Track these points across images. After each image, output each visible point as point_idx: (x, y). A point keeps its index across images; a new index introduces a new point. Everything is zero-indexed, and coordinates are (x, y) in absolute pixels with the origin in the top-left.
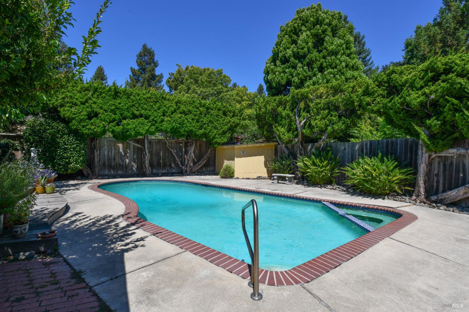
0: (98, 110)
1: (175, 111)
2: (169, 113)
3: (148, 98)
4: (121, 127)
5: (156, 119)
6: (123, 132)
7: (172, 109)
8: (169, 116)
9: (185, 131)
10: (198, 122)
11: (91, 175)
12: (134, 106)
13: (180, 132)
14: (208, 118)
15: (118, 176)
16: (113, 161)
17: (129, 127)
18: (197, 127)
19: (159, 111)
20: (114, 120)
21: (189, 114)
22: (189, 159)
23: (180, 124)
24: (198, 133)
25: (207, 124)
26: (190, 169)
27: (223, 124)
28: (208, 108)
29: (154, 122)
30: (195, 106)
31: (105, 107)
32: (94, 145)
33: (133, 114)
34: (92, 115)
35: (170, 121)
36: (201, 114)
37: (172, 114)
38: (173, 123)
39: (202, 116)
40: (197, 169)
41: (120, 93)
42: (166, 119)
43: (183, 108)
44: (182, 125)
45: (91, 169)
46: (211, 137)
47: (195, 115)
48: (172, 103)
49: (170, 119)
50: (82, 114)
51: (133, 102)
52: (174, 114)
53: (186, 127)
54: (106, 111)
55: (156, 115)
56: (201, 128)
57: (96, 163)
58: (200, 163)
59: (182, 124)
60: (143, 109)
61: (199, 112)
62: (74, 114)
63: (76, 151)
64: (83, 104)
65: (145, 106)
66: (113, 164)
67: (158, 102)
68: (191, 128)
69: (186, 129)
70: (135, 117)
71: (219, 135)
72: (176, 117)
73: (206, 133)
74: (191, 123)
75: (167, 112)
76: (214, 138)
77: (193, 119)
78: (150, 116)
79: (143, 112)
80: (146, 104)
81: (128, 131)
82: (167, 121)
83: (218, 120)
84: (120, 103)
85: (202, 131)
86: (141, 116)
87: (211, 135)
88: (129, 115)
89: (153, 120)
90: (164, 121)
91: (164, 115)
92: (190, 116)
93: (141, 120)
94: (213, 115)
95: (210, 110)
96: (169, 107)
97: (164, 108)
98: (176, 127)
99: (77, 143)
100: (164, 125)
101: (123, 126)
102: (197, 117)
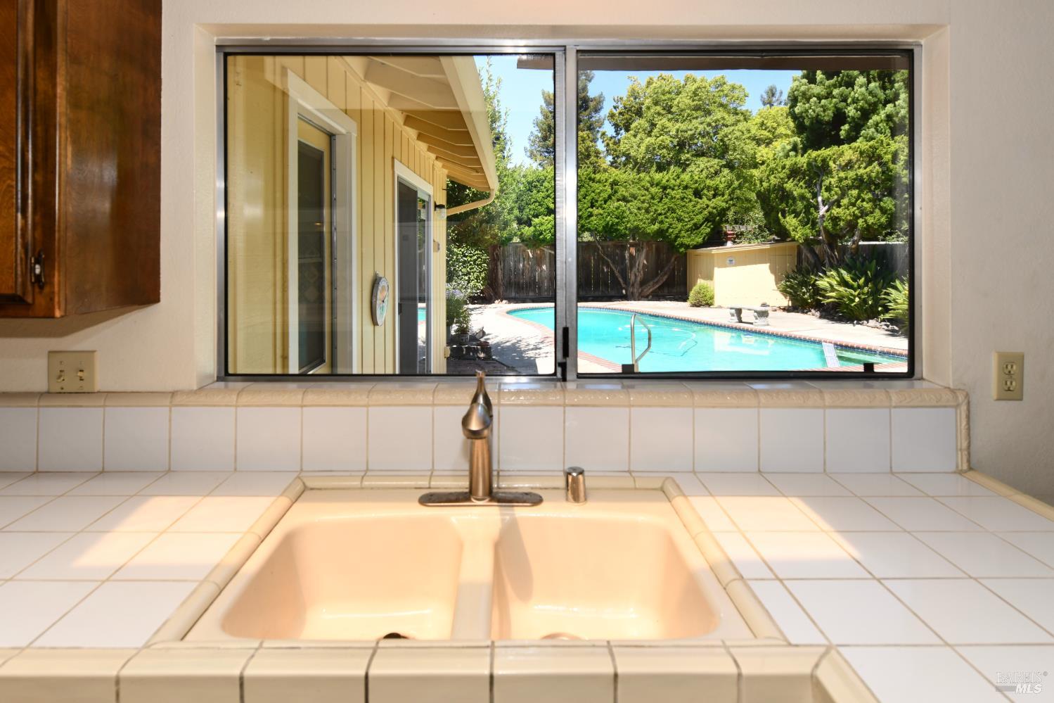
1: (610, 197)
2: (599, 203)
4: (532, 229)
6: (534, 236)
7: (605, 195)
8: (601, 206)
9: (626, 228)
10: (647, 211)
11: (493, 297)
12: (548, 196)
13: (618, 230)
14: (666, 204)
15: (528, 300)
16: (521, 277)
17: (543, 228)
18: (647, 221)
19: (586, 201)
21: (632, 201)
22: (637, 274)
23: (618, 218)
24: (649, 231)
25: (665, 214)
26: (640, 290)
27: (693, 212)
28: (665, 188)
30: (643, 186)
32: (497, 254)
33: (548, 208)
35: (602, 215)
36: (653, 198)
37: (605, 203)
38: (607, 217)
39: (655, 201)
40: (651, 290)
42: (595, 211)
43: (622, 191)
44: (622, 220)
45: (494, 289)
46: (673, 236)
47: (643, 202)
48: (605, 186)
49: (601, 211)
51: (547, 191)
52: (608, 203)
53: (628, 222)
56: (653, 221)
57: (500, 281)
58: (656, 280)
59: (621, 217)
61: (650, 196)
63: (478, 265)
66: (521, 281)
67: (583, 186)
68: (635, 223)
69: (628, 226)
70: (550, 212)
71: (688, 231)
72: (611, 207)
73: (663, 230)
74: (636, 215)
75: (597, 201)
76: (677, 237)
77: (639, 209)
81: (541, 234)
82: (596, 215)
83: (683, 206)
85: (656, 227)
87: (672, 232)
88: (542, 210)
90: (592, 216)
91: (592, 206)
92: (635, 203)
94: (675, 197)
95: (668, 191)
96: (599, 193)
97: (593, 194)
98: (612, 223)
99: (477, 254)
100: (592, 221)
101: (535, 227)
102: (646, 205)
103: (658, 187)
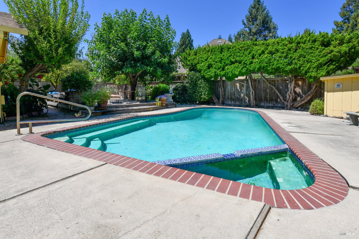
0: (213, 63)
2: (257, 56)
3: (241, 47)
4: (225, 71)
5: (246, 62)
7: (260, 52)
8: (257, 58)
9: (272, 69)
10: (286, 58)
11: (217, 103)
12: (231, 55)
14: (299, 52)
16: (233, 95)
18: (285, 64)
19: (249, 56)
20: (221, 67)
21: (276, 53)
22: (290, 95)
23: (267, 63)
26: (292, 104)
27: (319, 56)
29: (245, 65)
31: (216, 60)
33: (231, 61)
34: (210, 66)
37: (260, 56)
39: (291, 52)
40: (299, 105)
41: (224, 49)
42: (254, 61)
43: (270, 48)
44: (269, 64)
45: (219, 100)
46: (304, 72)
47: (283, 53)
50: (205, 66)
52: (262, 55)
53: (273, 65)
54: (216, 62)
55: (247, 59)
56: (290, 64)
58: (303, 99)
60: (237, 57)
62: (202, 67)
64: (206, 60)
65: (239, 54)
66: (233, 97)
68: (278, 65)
69: (273, 67)
70: (232, 63)
71: (315, 68)
73: (296, 69)
74: (278, 61)
75: (255, 55)
76: (306, 72)
77: (280, 57)
78: (242, 60)
79: (238, 59)
80: (239, 52)
82: (255, 63)
83: (311, 53)
84: (224, 56)
85: (291, 67)
86: (236, 62)
87: (303, 69)
89: (244, 63)
90: (253, 63)
92: (279, 54)
93: (236, 65)
94: (305, 48)
96: (257, 51)
98: (263, 66)
102: (285, 54)
103: (295, 43)
